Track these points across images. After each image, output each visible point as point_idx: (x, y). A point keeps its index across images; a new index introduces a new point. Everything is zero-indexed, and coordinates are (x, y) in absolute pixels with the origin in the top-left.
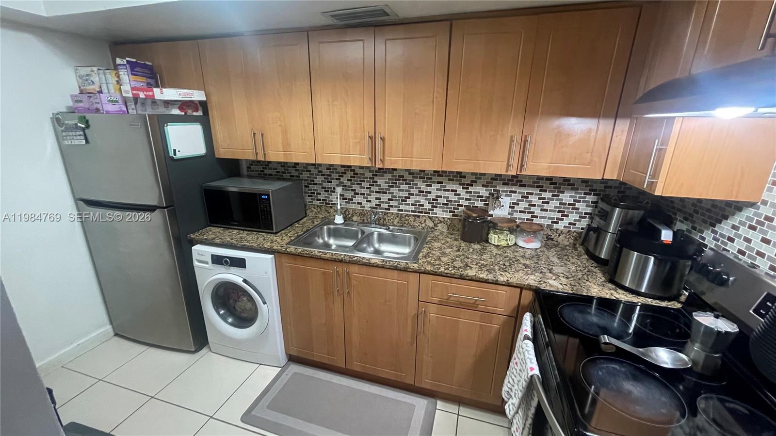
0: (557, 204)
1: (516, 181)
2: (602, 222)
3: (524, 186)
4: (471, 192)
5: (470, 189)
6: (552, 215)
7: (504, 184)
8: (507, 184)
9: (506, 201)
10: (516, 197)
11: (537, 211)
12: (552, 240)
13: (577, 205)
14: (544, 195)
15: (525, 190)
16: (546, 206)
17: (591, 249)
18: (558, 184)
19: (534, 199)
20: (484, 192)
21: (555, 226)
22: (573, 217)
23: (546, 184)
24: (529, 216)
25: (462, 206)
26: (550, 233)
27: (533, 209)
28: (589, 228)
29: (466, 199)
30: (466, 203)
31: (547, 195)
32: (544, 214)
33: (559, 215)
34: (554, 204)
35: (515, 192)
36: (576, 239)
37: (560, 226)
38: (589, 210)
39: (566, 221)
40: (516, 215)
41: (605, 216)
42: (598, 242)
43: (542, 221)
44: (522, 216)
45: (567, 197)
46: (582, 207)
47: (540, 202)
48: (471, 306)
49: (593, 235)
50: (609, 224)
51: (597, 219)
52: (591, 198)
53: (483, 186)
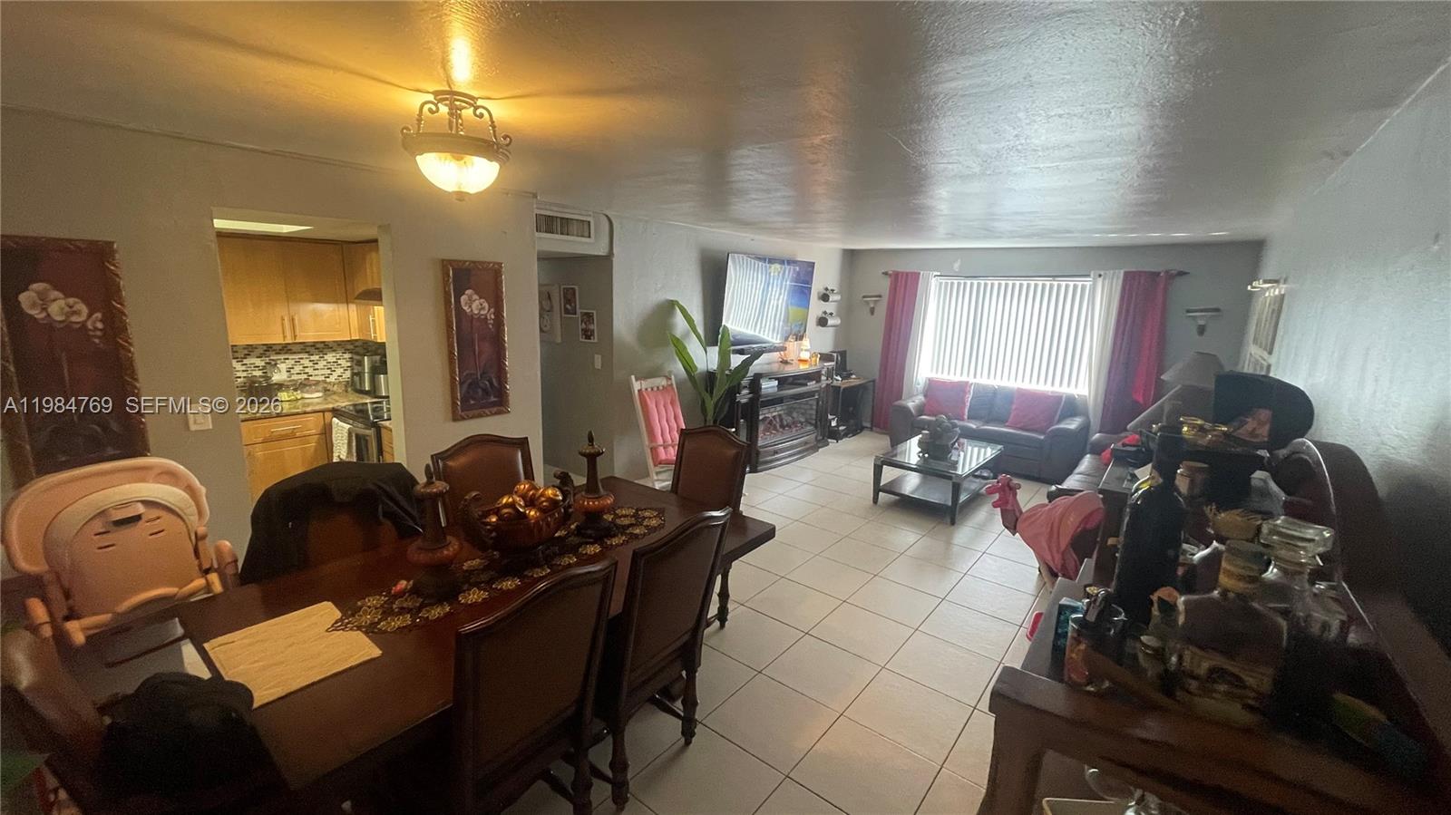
0: (325, 363)
1: (285, 349)
2: (360, 368)
3: (295, 353)
4: (246, 364)
5: (245, 361)
6: (323, 372)
7: (277, 353)
8: (279, 353)
9: (283, 367)
10: (290, 363)
11: (309, 370)
12: (329, 390)
13: (339, 362)
14: (312, 358)
15: (296, 357)
16: (316, 366)
17: (358, 387)
18: (321, 348)
19: (306, 363)
20: (260, 362)
21: (328, 380)
22: (339, 371)
23: (312, 350)
24: (305, 376)
25: (240, 377)
26: (326, 385)
27: (307, 370)
28: (353, 374)
29: (243, 371)
30: (245, 374)
31: (315, 358)
32: (316, 372)
33: (329, 372)
34: (322, 364)
35: (288, 359)
36: (346, 386)
37: (332, 379)
38: (349, 364)
39: (335, 375)
40: (293, 377)
41: (360, 363)
42: (362, 381)
43: (317, 378)
44: (299, 376)
45: (330, 357)
46: (345, 364)
47: (311, 364)
48: (290, 436)
49: (356, 378)
50: (364, 369)
51: (356, 367)
52: (347, 356)
53: (258, 357)
